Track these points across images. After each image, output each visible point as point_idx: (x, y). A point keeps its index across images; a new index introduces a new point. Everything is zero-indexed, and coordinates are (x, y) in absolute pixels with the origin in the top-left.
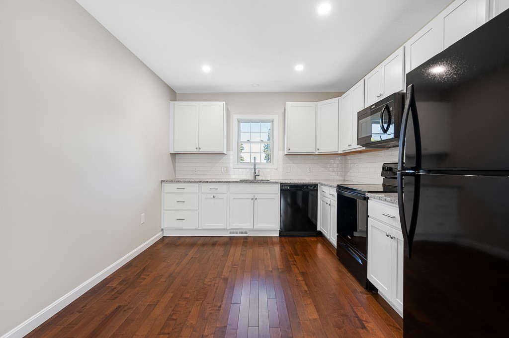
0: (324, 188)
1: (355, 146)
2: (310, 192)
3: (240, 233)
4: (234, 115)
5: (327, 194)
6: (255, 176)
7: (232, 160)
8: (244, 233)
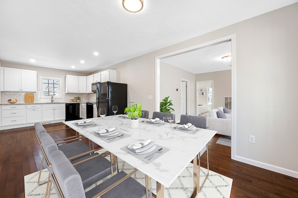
0: (82, 104)
1: (91, 92)
2: (76, 106)
3: (47, 123)
4: (40, 77)
5: (83, 106)
6: (52, 101)
7: (39, 95)
8: (49, 122)
